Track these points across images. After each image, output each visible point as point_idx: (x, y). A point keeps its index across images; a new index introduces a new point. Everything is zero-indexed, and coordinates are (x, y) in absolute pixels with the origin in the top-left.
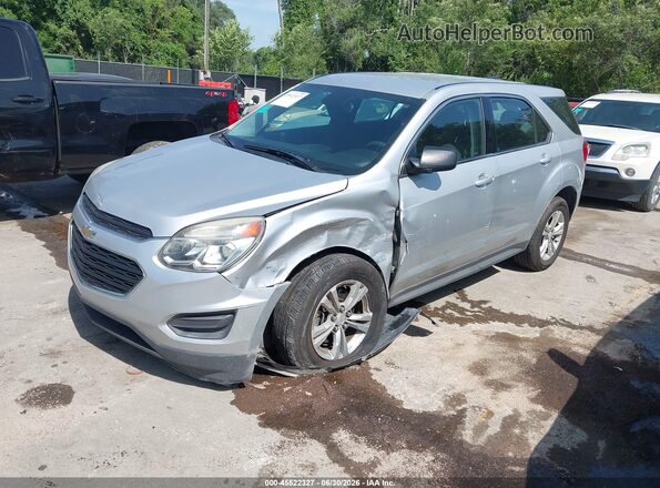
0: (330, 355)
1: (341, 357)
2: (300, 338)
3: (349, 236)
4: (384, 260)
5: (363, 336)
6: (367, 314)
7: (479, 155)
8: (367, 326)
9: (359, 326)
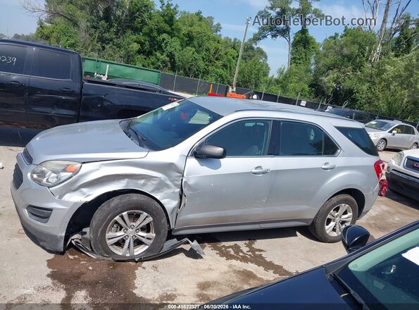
0: (119, 252)
1: (128, 255)
2: (97, 236)
3: (144, 185)
4: (170, 204)
5: (147, 247)
6: (152, 235)
7: (263, 155)
8: (151, 242)
9: (144, 240)
